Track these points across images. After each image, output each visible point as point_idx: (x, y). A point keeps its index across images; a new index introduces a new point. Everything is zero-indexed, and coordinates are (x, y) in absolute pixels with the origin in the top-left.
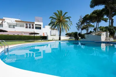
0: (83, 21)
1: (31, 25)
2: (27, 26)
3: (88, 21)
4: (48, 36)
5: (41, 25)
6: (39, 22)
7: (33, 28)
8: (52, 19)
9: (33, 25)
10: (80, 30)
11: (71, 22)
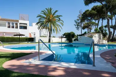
0: (82, 18)
1: (15, 25)
2: (10, 25)
3: (89, 18)
4: (35, 37)
5: (26, 24)
6: (25, 20)
7: (17, 27)
8: (40, 18)
9: (17, 24)
10: (80, 29)
11: (62, 22)
